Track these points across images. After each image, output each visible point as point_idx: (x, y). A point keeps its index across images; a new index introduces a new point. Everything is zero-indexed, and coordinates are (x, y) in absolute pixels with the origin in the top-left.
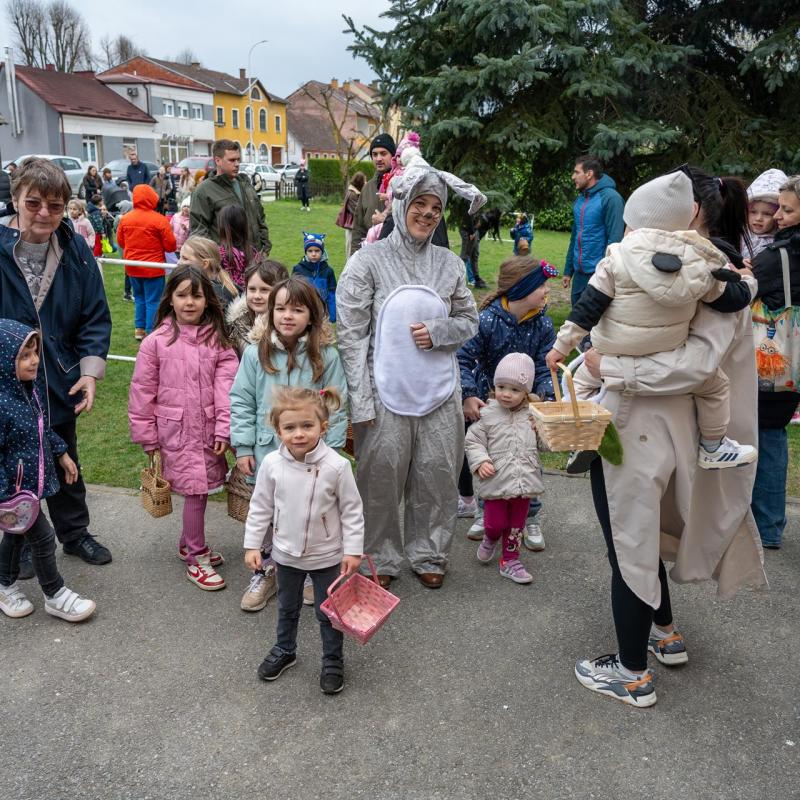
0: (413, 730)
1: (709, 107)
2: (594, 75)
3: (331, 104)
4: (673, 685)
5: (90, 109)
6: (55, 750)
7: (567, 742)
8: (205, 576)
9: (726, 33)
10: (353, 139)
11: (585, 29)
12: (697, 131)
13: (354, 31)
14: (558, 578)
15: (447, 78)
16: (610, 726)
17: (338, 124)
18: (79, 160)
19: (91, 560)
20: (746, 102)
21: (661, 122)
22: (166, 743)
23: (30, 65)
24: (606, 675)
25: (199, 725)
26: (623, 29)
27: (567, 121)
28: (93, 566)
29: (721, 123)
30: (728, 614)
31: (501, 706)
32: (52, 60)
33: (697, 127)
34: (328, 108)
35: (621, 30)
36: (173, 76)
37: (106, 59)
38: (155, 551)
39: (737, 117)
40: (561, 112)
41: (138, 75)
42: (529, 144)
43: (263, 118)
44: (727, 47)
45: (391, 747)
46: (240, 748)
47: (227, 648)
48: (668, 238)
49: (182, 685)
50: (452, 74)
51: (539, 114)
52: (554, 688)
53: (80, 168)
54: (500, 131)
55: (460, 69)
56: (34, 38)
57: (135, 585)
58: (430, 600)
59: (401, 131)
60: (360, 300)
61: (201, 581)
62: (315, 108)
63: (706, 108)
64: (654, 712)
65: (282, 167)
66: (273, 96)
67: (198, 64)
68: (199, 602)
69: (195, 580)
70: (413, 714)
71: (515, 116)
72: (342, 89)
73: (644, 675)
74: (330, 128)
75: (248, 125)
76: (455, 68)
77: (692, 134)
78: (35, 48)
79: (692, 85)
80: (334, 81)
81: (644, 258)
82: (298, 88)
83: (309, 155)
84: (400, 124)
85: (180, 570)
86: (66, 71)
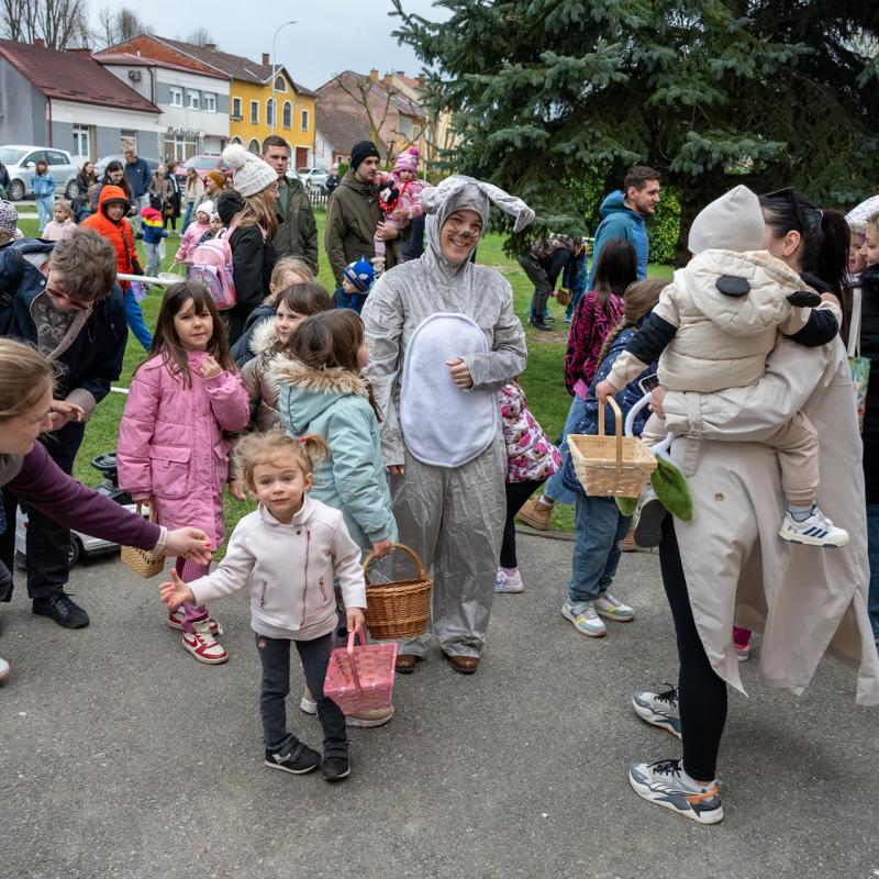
0: (435, 837)
1: (817, 120)
2: (684, 80)
3: (368, 99)
4: (744, 799)
5: (84, 94)
6: (16, 840)
7: (616, 860)
8: (204, 647)
9: (841, 34)
10: (393, 142)
11: (674, 23)
12: (802, 150)
13: (401, 13)
14: (613, 668)
15: (508, 77)
16: (667, 843)
17: (377, 123)
18: (67, 153)
19: (65, 622)
20: (861, 118)
21: (760, 137)
22: (145, 838)
23: (15, 39)
24: (665, 783)
25: (185, 818)
26: (721, 25)
27: (648, 131)
28: (67, 630)
29: (830, 142)
30: (813, 720)
31: (539, 813)
32: (41, 35)
33: (803, 144)
34: (365, 104)
35: (717, 25)
36: (182, 58)
37: (105, 36)
38: (141, 615)
39: (850, 136)
40: (642, 119)
41: (142, 55)
42: (601, 156)
43: (287, 113)
44: (842, 52)
45: (408, 855)
46: (231, 848)
47: (220, 732)
48: (736, 259)
49: (166, 772)
50: (515, 73)
51: (616, 122)
52: (603, 795)
53: (69, 163)
54: (568, 140)
55: (524, 67)
56: (22, 7)
57: (116, 654)
58: (461, 687)
59: (451, 135)
60: (387, 330)
61: (200, 651)
62: (349, 103)
63: (813, 123)
64: (719, 830)
65: (308, 171)
66: (301, 88)
67: (213, 46)
68: (190, 677)
69: (193, 649)
70: (435, 818)
71: (586, 123)
72: (382, 82)
73: (711, 787)
74: (366, 127)
75: (269, 121)
76: (518, 66)
77: (797, 153)
78: (22, 19)
79: (799, 95)
80: (374, 72)
81: (709, 281)
82: (331, 79)
83: (340, 159)
84: (449, 126)
85: (168, 639)
86: (57, 48)
